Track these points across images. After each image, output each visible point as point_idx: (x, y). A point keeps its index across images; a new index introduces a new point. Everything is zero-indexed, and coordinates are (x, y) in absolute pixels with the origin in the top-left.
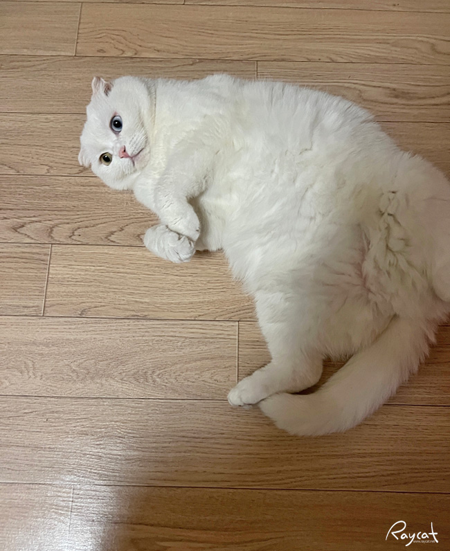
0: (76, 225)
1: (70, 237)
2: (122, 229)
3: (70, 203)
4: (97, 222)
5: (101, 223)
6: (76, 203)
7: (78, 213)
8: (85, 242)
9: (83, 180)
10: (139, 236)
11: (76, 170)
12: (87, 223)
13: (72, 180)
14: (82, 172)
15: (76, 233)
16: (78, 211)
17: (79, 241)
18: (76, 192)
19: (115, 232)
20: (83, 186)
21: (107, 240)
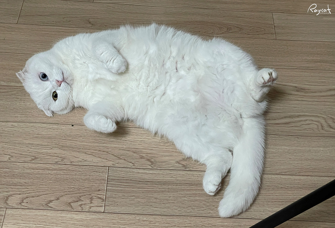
0: (25, 196)
1: (20, 203)
2: (58, 199)
3: (22, 181)
4: (41, 193)
5: (44, 195)
6: (27, 181)
7: (28, 187)
8: (31, 207)
9: (34, 166)
10: (70, 203)
11: (30, 159)
12: (33, 194)
13: (26, 165)
14: (33, 160)
15: (25, 201)
16: (28, 186)
17: (26, 207)
18: (28, 173)
19: (53, 200)
20: (33, 169)
21: (47, 206)
